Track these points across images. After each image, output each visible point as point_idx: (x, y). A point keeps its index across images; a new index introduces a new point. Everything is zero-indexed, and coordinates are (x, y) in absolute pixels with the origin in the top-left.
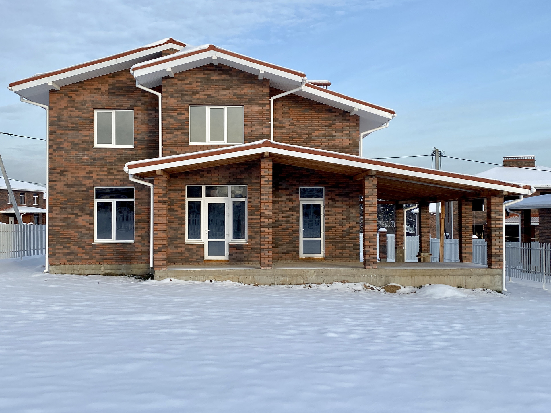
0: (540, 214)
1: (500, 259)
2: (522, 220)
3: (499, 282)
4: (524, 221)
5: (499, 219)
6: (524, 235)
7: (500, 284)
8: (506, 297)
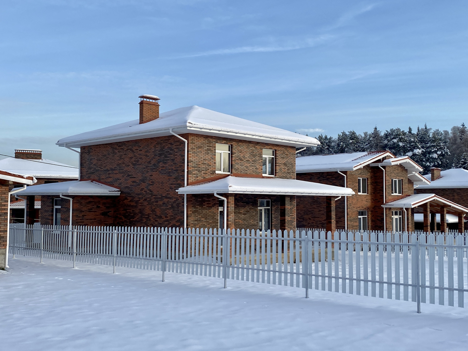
0: (42, 200)
1: (4, 240)
2: (27, 205)
3: (2, 260)
4: (29, 206)
5: (5, 205)
6: (28, 217)
7: (3, 262)
8: (8, 273)
